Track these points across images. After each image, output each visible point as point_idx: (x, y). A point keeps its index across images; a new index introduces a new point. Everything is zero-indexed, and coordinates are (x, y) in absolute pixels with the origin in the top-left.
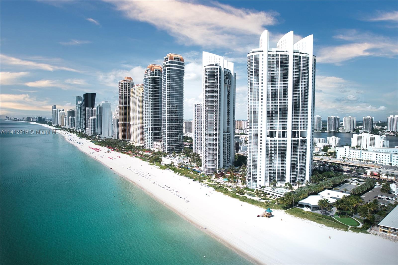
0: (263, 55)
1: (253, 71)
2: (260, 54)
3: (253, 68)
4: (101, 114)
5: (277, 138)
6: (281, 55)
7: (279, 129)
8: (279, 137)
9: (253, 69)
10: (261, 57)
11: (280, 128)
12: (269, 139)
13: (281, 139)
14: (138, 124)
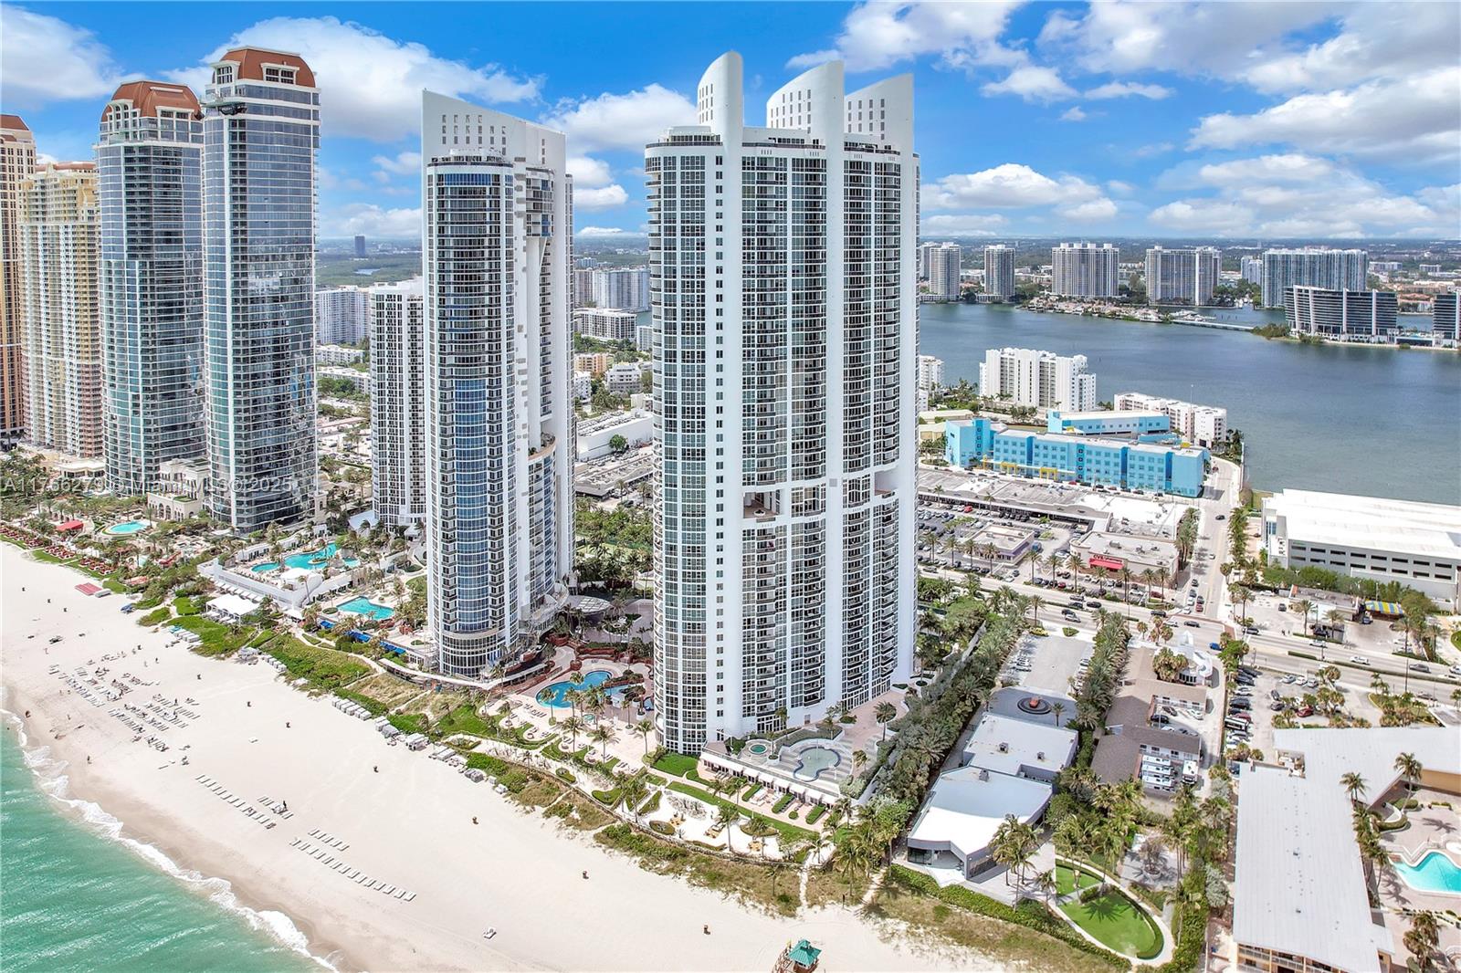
0: (719, 161)
1: (679, 225)
2: (709, 153)
3: (678, 212)
5: (786, 519)
6: (797, 162)
7: (793, 479)
8: (797, 510)
9: (679, 219)
10: (711, 168)
11: (796, 476)
12: (752, 524)
13: (804, 519)
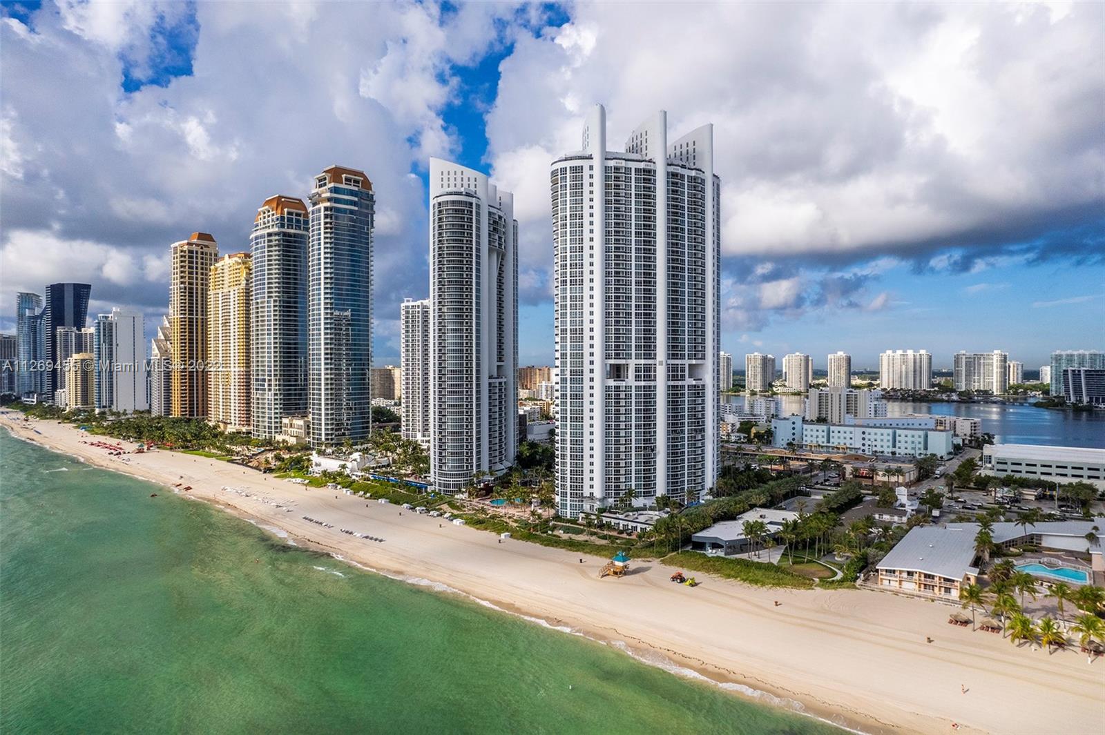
0: (591, 168)
2: (585, 164)
4: (112, 345)
5: (631, 380)
6: (637, 170)
7: (636, 358)
8: (637, 378)
12: (612, 383)
13: (643, 383)
14: (232, 369)
